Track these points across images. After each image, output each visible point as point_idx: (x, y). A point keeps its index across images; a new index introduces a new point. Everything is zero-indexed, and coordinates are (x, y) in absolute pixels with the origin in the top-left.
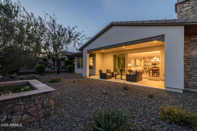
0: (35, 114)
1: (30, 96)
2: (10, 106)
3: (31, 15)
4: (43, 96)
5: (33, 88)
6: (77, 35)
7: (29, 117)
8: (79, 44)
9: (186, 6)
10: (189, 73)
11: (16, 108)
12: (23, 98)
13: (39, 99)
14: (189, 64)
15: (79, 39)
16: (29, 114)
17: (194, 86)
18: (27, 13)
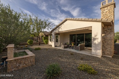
0: (28, 65)
1: (26, 58)
2: (19, 61)
3: (25, 15)
4: (30, 57)
5: (27, 54)
6: (49, 24)
7: (26, 65)
8: (50, 28)
9: (106, 10)
10: (106, 47)
11: (21, 61)
12: (23, 58)
13: (29, 59)
14: (106, 42)
15: (50, 26)
16: (25, 64)
17: (108, 54)
18: (23, 14)
